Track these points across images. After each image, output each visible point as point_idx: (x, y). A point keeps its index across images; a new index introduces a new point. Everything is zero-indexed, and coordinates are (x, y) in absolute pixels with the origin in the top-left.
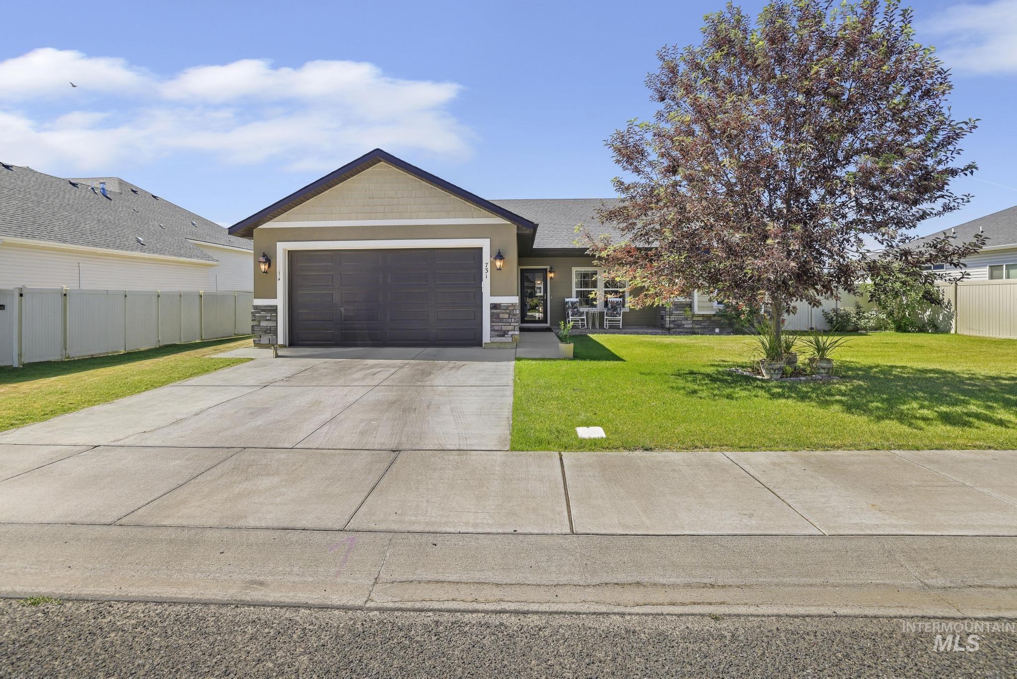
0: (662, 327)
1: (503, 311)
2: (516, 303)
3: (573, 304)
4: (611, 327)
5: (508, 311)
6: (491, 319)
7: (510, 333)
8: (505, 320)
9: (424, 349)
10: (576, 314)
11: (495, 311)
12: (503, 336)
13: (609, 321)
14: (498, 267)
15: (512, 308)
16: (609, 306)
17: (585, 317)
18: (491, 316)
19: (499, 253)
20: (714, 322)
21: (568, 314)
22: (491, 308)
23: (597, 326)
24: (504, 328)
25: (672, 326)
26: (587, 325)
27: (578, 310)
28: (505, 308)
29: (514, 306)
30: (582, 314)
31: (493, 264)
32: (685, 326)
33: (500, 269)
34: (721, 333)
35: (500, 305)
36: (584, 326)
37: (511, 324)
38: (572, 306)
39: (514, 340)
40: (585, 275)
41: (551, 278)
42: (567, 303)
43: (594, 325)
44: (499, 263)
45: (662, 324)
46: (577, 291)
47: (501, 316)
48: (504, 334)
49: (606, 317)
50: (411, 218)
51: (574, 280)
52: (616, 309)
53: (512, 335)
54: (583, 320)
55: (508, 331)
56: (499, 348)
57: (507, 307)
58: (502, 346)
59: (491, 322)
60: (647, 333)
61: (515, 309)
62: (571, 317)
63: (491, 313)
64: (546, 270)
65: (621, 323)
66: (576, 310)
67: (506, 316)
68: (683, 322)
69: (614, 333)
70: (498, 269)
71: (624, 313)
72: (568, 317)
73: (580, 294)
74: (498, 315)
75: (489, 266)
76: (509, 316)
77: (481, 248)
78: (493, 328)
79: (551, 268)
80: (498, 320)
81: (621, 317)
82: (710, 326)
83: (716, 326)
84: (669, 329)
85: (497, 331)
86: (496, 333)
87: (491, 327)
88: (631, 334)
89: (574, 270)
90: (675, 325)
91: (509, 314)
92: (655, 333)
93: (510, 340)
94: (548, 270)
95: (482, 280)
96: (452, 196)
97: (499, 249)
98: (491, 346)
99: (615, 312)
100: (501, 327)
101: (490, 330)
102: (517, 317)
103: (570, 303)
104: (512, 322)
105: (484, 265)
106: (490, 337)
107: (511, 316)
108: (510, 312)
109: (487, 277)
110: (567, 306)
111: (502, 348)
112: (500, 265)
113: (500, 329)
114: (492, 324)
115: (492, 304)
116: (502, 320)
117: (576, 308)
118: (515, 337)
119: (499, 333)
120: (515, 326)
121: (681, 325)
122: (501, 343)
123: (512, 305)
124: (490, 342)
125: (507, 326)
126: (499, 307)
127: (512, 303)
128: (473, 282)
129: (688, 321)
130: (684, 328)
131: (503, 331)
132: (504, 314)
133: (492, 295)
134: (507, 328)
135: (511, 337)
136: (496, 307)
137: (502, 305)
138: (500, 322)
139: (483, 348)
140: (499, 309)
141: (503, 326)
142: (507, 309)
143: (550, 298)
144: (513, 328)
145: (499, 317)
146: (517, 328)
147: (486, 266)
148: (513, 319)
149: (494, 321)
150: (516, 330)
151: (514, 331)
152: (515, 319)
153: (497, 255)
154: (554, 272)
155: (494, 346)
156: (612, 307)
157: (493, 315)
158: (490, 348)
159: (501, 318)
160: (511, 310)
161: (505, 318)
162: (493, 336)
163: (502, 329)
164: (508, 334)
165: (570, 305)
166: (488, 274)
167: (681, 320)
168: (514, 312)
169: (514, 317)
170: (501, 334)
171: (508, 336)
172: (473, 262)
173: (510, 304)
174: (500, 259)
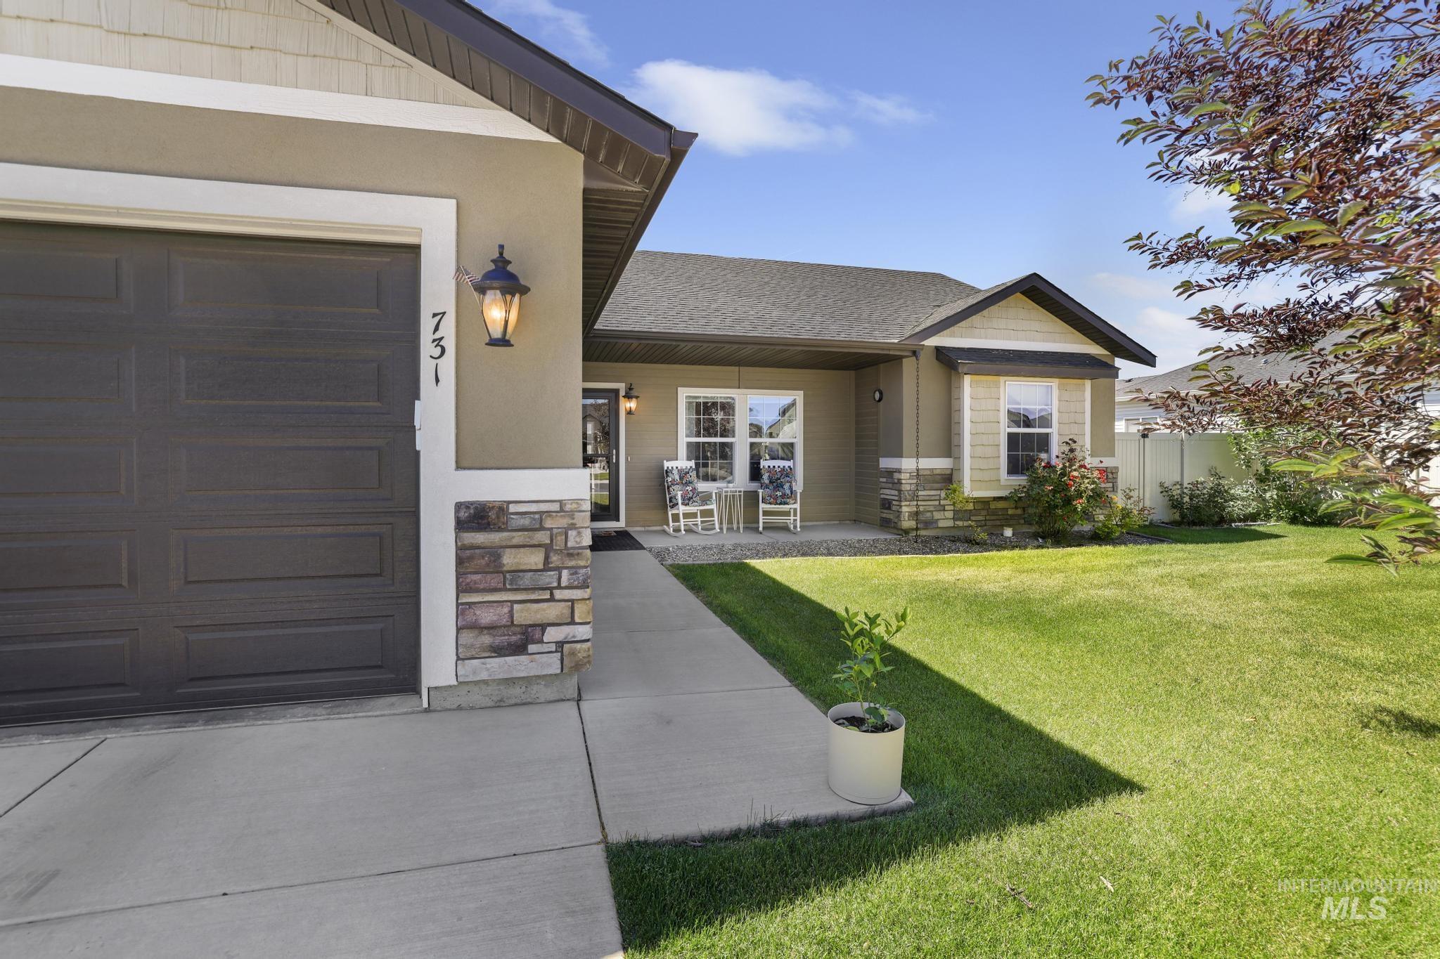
0: (887, 524)
1: (518, 538)
2: (577, 501)
3: (683, 474)
5: (543, 537)
6: (459, 575)
7: (552, 634)
8: (527, 580)
10: (694, 499)
11: (480, 538)
12: (519, 649)
14: (497, 333)
15: (563, 522)
16: (767, 478)
17: (713, 506)
18: (460, 561)
19: (502, 260)
21: (672, 498)
22: (461, 525)
23: (740, 524)
24: (524, 615)
25: (913, 524)
27: (694, 489)
28: (526, 522)
29: (570, 514)
30: (706, 498)
31: (468, 317)
32: (941, 524)
33: (503, 342)
34: (1019, 540)
35: (502, 509)
36: (713, 527)
37: (558, 594)
38: (681, 478)
39: (572, 667)
40: (704, 408)
41: (629, 413)
42: (669, 471)
44: (496, 312)
45: (885, 520)
46: (689, 444)
47: (510, 560)
48: (521, 641)
49: (762, 505)
51: (683, 417)
52: (781, 485)
53: (560, 644)
54: (709, 513)
55: (543, 627)
56: (501, 705)
57: (537, 522)
58: (517, 692)
59: (462, 589)
61: (573, 527)
62: (679, 507)
63: (460, 549)
64: (616, 392)
65: (798, 518)
66: (689, 488)
67: (534, 559)
68: (937, 515)
70: (493, 343)
72: (673, 506)
73: (697, 451)
74: (494, 554)
75: (448, 330)
76: (547, 558)
77: (415, 249)
78: (470, 618)
79: (629, 389)
80: (495, 581)
81: (797, 506)
82: (988, 523)
83: (1002, 523)
85: (491, 628)
86: (486, 639)
87: (460, 613)
89: (684, 394)
90: (919, 521)
91: (548, 549)
93: (551, 664)
94: (622, 393)
95: (414, 393)
97: (501, 247)
98: (463, 701)
99: (779, 494)
100: (506, 610)
101: (459, 630)
102: (582, 563)
103: (675, 472)
104: (559, 587)
105: (427, 324)
106: (458, 658)
107: (555, 559)
108: (552, 540)
109: (437, 380)
110: (670, 479)
111: (516, 705)
112: (506, 322)
113: (504, 621)
114: (467, 598)
115: (468, 508)
116: (511, 579)
117: (691, 483)
118: (573, 653)
119: (500, 640)
120: (573, 601)
121: (932, 523)
122: (510, 682)
123: (562, 510)
124: (456, 683)
125: (535, 606)
126: (498, 517)
127: (560, 501)
128: (371, 404)
129: (946, 513)
130: (938, 527)
131: (518, 629)
132: (522, 550)
133: (466, 465)
134: (537, 611)
135: (556, 651)
136: (482, 518)
137: (512, 508)
138: (504, 589)
139: (427, 711)
140: (500, 530)
141: (516, 606)
142: (538, 526)
143: (627, 459)
144: (567, 612)
145: (502, 565)
146: (580, 612)
147: (436, 329)
148: (565, 573)
149: (475, 583)
150: (577, 620)
151: (572, 623)
152: (576, 573)
153: (493, 271)
154: (637, 397)
155: (477, 697)
156: (770, 482)
157: (471, 558)
158: (459, 708)
159: (509, 572)
160: (555, 531)
161: (528, 567)
162: (469, 655)
163: (512, 617)
164: (541, 641)
165: (677, 477)
166: (448, 365)
167: (932, 512)
168: (570, 544)
169: (572, 563)
170: (510, 644)
171: (545, 648)
172: (376, 311)
173: (556, 507)
174: (503, 294)
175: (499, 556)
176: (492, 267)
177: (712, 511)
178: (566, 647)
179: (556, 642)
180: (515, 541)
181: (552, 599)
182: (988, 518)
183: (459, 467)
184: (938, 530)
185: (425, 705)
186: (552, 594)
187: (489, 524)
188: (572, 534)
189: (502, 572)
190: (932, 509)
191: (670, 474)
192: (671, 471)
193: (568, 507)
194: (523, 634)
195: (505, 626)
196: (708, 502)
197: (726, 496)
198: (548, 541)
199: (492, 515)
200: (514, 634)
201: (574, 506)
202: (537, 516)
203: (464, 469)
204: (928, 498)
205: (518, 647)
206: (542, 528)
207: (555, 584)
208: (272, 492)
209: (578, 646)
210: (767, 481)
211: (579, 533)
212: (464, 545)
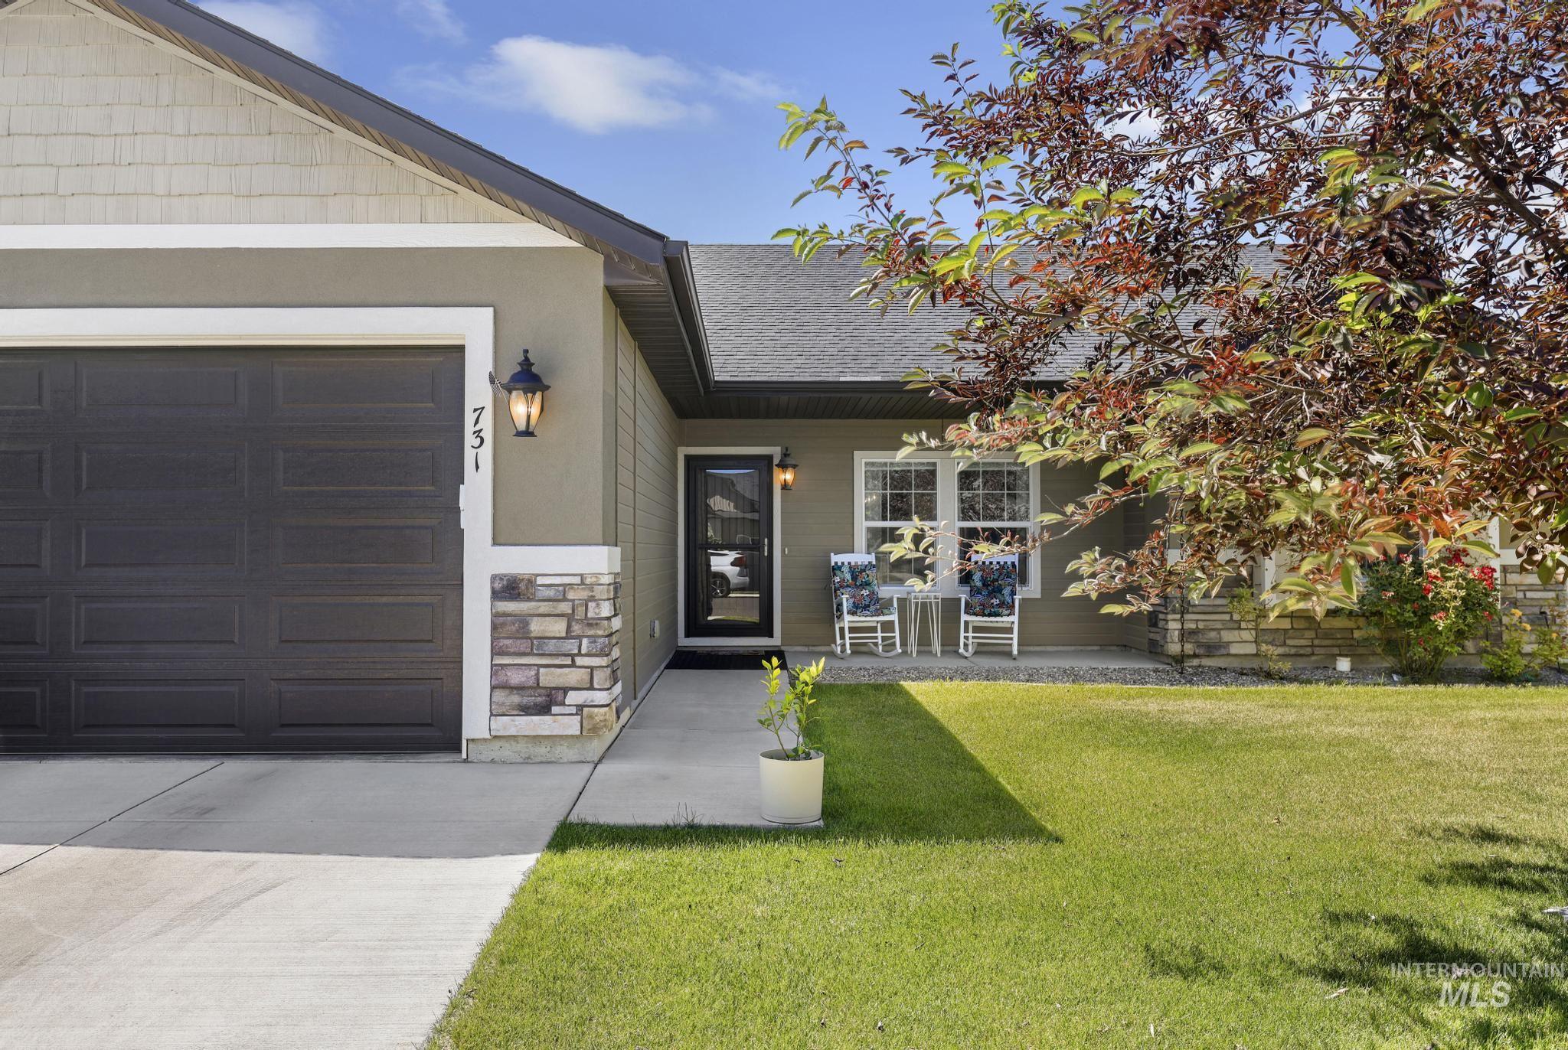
0: (1154, 650)
1: (544, 607)
2: (596, 575)
3: (856, 571)
4: (981, 651)
5: (564, 607)
6: (493, 640)
7: (573, 698)
8: (551, 646)
9: (212, 763)
10: (866, 607)
11: (513, 607)
12: (544, 709)
13: (976, 629)
14: (521, 425)
15: (584, 594)
16: (977, 578)
17: (894, 617)
18: (494, 627)
19: (526, 363)
20: (1328, 634)
21: (840, 605)
22: (496, 595)
23: (937, 646)
24: (549, 678)
25: (1189, 648)
26: (904, 643)
27: (873, 593)
28: (551, 593)
29: (591, 587)
30: (884, 606)
31: (501, 410)
32: (1235, 649)
33: (528, 433)
34: (1357, 676)
35: (531, 582)
36: (894, 644)
37: (579, 661)
38: (854, 578)
39: (589, 730)
40: (897, 478)
41: (785, 486)
42: (837, 568)
43: (924, 641)
44: (521, 408)
45: (1153, 643)
46: (869, 529)
47: (536, 627)
48: (545, 702)
49: (964, 617)
50: (167, 220)
51: (864, 497)
52: (1000, 590)
53: (580, 708)
54: (888, 626)
55: (565, 690)
56: (527, 761)
57: (562, 593)
58: (542, 750)
59: (496, 652)
60: (1105, 676)
61: (592, 599)
62: (847, 618)
63: (495, 615)
64: (769, 458)
65: (1015, 635)
66: (865, 592)
67: (559, 627)
68: (1227, 636)
69: (990, 676)
70: (519, 434)
71: (1024, 601)
72: (840, 617)
74: (523, 621)
75: (486, 422)
76: (569, 627)
77: (461, 349)
78: (502, 678)
79: (785, 455)
80: (524, 645)
81: (1015, 618)
82: (1317, 651)
83: (1336, 651)
84: (1180, 659)
85: (520, 689)
86: (516, 699)
87: (493, 674)
88: (1052, 678)
89: (862, 460)
90: (1199, 645)
91: (570, 618)
92: (1137, 671)
93: (571, 726)
94: (776, 461)
95: (460, 479)
96: (340, 132)
97: (526, 351)
98: (496, 755)
99: (995, 601)
100: (533, 673)
101: (493, 688)
102: (600, 633)
103: (845, 569)
104: (579, 654)
105: (469, 418)
106: (492, 715)
107: (577, 628)
108: (573, 611)
109: (477, 467)
110: (837, 579)
111: (541, 762)
112: (529, 417)
113: (531, 682)
114: (498, 661)
115: (501, 579)
116: (536, 645)
117: (868, 584)
118: (591, 717)
119: (527, 700)
120: (592, 668)
121: (1220, 647)
122: (537, 739)
123: (583, 583)
124: (489, 737)
125: (559, 671)
126: (527, 588)
127: (581, 575)
128: (427, 488)
129: (1242, 632)
130: (1229, 655)
131: (543, 692)
132: (547, 618)
133: (502, 542)
134: (560, 676)
135: (577, 714)
136: (514, 589)
137: (540, 581)
138: (531, 654)
139: (466, 761)
140: (529, 600)
141: (542, 670)
142: (561, 597)
143: (783, 551)
144: (587, 678)
145: (529, 632)
146: (600, 678)
147: (477, 422)
148: (585, 641)
149: (507, 647)
150: (596, 686)
151: (591, 688)
152: (595, 642)
153: (519, 373)
154: (794, 466)
155: (507, 751)
156: (984, 585)
157: (503, 625)
158: (493, 761)
159: (536, 638)
160: (576, 602)
161: (553, 635)
162: (500, 711)
163: (538, 680)
164: (563, 704)
165: (848, 577)
166: (486, 453)
167: (1218, 630)
168: (590, 615)
169: (591, 632)
170: (536, 705)
171: (567, 710)
172: (431, 405)
173: (577, 580)
174: (525, 393)
175: (527, 624)
176: (519, 369)
177: (892, 622)
178: (586, 710)
179: (576, 706)
180: (541, 610)
181: (573, 665)
182: (1316, 642)
183: (496, 542)
184: (1230, 659)
185: (464, 756)
186: (573, 660)
187: (519, 594)
188: (591, 605)
189: (530, 638)
190: (1219, 626)
191: (837, 572)
192: (840, 568)
193: (588, 581)
194: (548, 696)
195: (531, 687)
196: (885, 611)
197: (917, 603)
198: (570, 612)
199: (522, 586)
200: (540, 696)
201: (594, 579)
202: (561, 588)
203: (500, 545)
204: (1210, 609)
205: (543, 707)
206: (565, 599)
207: (576, 651)
208: (347, 565)
209: (596, 710)
210: (979, 584)
211: (598, 605)
212: (497, 612)
